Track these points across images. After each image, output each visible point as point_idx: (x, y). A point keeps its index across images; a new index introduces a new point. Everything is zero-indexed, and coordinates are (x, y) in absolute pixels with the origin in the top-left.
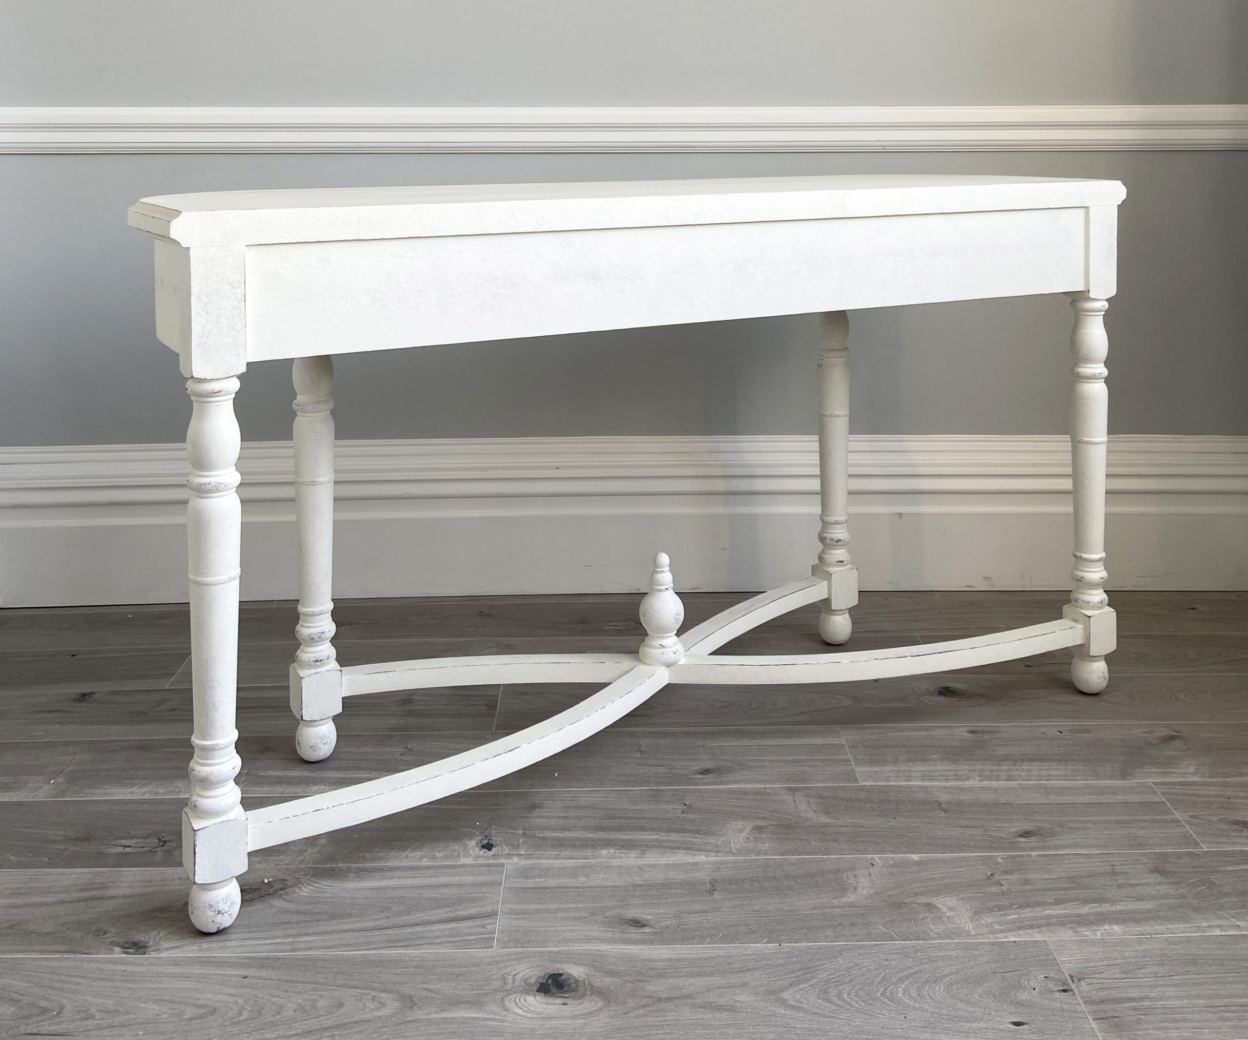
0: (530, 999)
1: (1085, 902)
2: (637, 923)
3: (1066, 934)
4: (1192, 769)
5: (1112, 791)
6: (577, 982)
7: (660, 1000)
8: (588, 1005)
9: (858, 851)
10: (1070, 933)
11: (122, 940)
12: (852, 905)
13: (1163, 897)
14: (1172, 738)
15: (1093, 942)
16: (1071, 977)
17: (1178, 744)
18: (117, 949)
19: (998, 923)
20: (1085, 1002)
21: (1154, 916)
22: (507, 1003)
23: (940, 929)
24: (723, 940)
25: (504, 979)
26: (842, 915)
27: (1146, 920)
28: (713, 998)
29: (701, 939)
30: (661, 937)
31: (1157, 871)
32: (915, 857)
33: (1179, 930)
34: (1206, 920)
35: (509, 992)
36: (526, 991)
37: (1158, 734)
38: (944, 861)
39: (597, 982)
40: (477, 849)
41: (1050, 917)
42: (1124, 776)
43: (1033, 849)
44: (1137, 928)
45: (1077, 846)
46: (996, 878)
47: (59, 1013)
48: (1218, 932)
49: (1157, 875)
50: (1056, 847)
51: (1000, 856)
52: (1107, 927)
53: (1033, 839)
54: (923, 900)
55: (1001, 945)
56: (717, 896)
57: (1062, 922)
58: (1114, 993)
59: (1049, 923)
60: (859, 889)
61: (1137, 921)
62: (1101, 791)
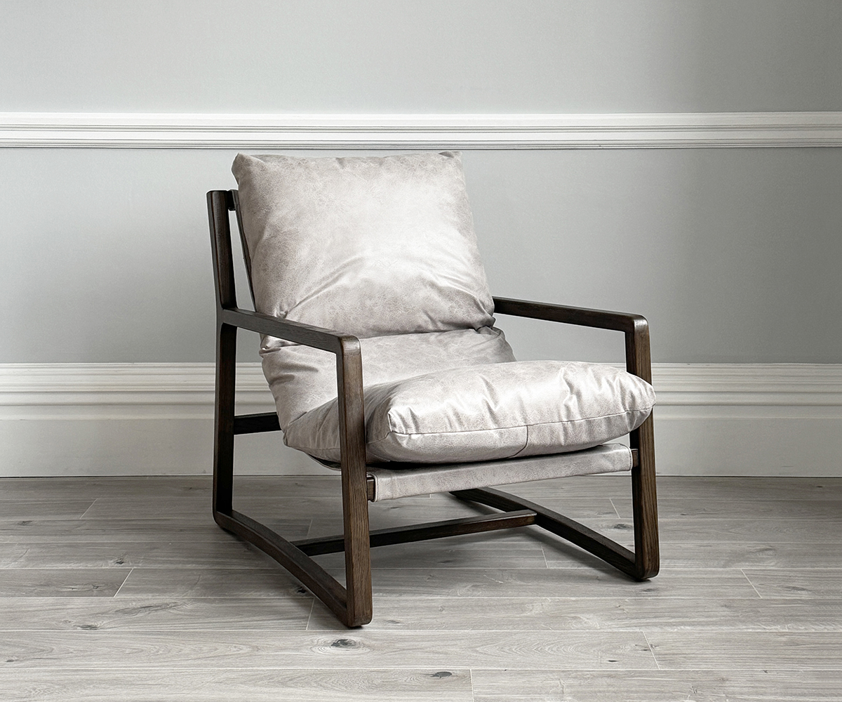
0: (328, 648)
1: (674, 617)
2: (393, 622)
3: (656, 630)
4: (772, 564)
5: (713, 573)
6: (355, 642)
7: (404, 649)
8: (360, 651)
9: (537, 596)
10: (658, 629)
11: (82, 625)
12: (527, 617)
13: (723, 616)
14: (767, 550)
15: (671, 633)
16: (652, 646)
17: (771, 552)
18: (79, 628)
19: (617, 625)
20: (655, 655)
21: (714, 623)
22: (313, 649)
23: (579, 626)
24: (445, 628)
25: (312, 641)
26: (520, 620)
27: (708, 625)
28: (434, 649)
29: (432, 628)
30: (408, 627)
31: (726, 606)
32: (573, 599)
33: (725, 629)
34: (745, 625)
35: (315, 646)
36: (326, 646)
37: (758, 548)
38: (591, 600)
39: (367, 643)
40: (296, 593)
41: (649, 623)
42: (724, 566)
43: (650, 596)
44: (701, 628)
45: (679, 595)
46: (621, 607)
47: (51, 652)
48: (751, 630)
49: (725, 609)
50: (666, 596)
51: (627, 599)
52: (682, 627)
53: (653, 592)
54: (573, 615)
55: (614, 633)
56: (444, 612)
57: (655, 625)
58: (675, 652)
59: (647, 625)
60: (534, 611)
61: (702, 625)
62: (706, 573)
